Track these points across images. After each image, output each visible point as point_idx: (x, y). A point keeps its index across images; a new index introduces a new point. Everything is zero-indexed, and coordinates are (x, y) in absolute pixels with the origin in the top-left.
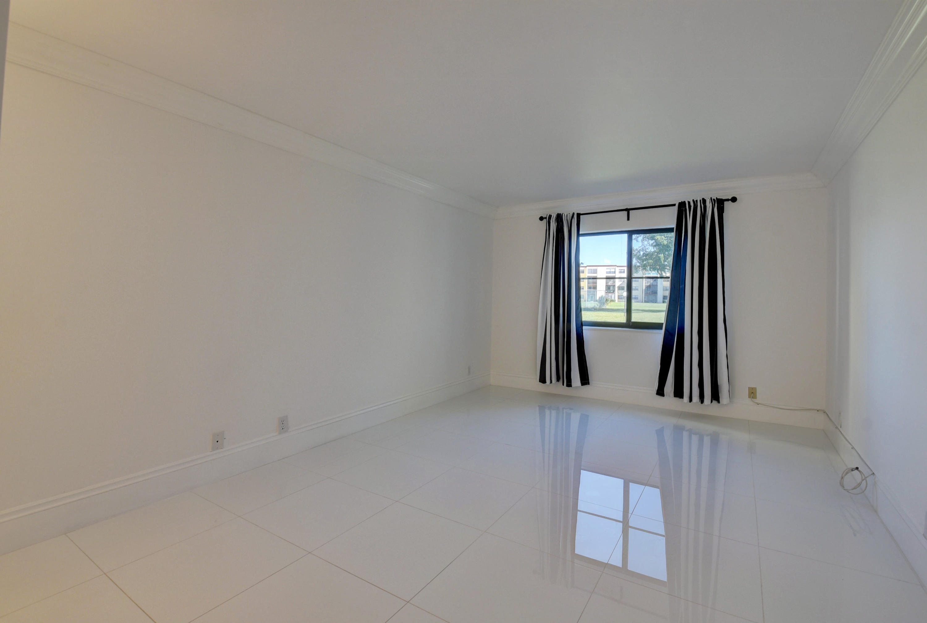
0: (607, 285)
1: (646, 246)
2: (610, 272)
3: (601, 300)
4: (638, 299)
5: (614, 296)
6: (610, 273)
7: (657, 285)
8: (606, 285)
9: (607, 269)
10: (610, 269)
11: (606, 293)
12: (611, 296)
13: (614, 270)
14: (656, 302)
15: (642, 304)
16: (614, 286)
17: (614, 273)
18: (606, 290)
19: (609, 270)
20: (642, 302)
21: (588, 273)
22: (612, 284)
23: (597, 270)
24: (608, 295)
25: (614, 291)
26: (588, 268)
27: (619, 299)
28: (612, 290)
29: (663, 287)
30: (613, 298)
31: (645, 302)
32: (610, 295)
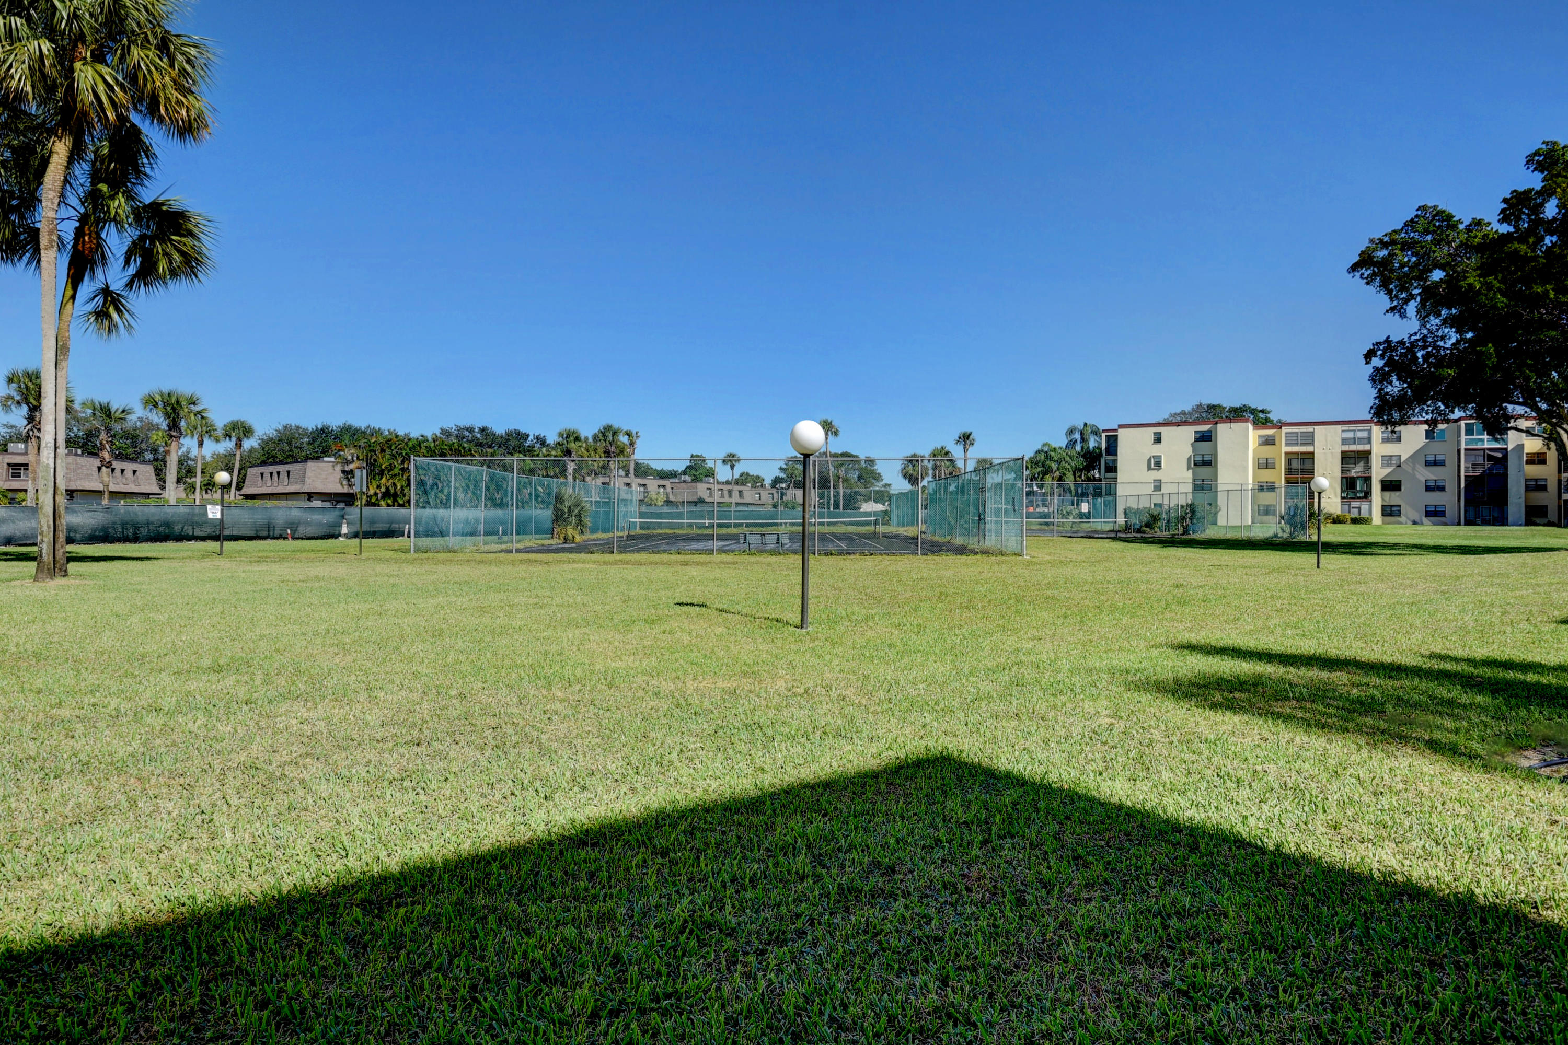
0: (1346, 478)
1: (1438, 330)
2: (1354, 441)
3: (1293, 516)
4: (1444, 516)
5: (1367, 507)
6: (1355, 443)
7: (1505, 476)
8: (1342, 478)
9: (1343, 431)
10: (1354, 431)
11: (1342, 498)
12: (1359, 508)
13: (1365, 434)
14: (1501, 520)
15: (1458, 528)
16: (1368, 479)
17: (1366, 441)
18: (1342, 491)
19: (1350, 435)
20: (1459, 524)
21: (1287, 445)
22: (1359, 475)
23: (1313, 436)
24: (1349, 505)
25: (1367, 495)
26: (1285, 430)
27: (1383, 514)
28: (1361, 491)
29: (1527, 480)
30: (1364, 514)
31: (1468, 523)
32: (1355, 504)
